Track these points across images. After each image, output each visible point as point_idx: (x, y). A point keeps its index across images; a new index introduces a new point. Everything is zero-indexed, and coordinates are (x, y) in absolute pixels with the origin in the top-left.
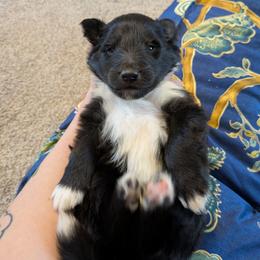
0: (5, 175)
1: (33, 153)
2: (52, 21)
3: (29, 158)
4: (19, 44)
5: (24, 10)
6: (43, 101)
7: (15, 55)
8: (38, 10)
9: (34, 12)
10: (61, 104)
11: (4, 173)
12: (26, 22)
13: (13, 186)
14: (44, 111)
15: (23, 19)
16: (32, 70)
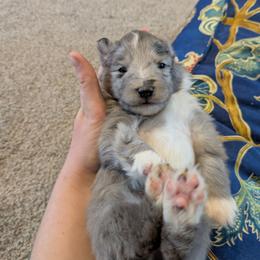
0: (14, 215)
1: (42, 187)
2: (46, 39)
3: (39, 194)
4: (12, 65)
5: (15, 28)
6: (47, 128)
7: (10, 77)
8: (30, 28)
9: (27, 30)
10: (67, 130)
11: (12, 212)
12: (18, 41)
13: (25, 227)
14: (49, 140)
15: (15, 38)
16: (31, 94)
